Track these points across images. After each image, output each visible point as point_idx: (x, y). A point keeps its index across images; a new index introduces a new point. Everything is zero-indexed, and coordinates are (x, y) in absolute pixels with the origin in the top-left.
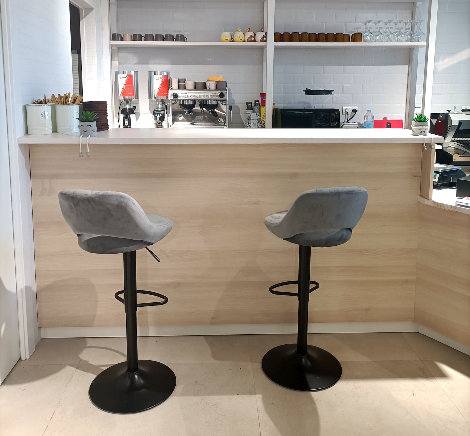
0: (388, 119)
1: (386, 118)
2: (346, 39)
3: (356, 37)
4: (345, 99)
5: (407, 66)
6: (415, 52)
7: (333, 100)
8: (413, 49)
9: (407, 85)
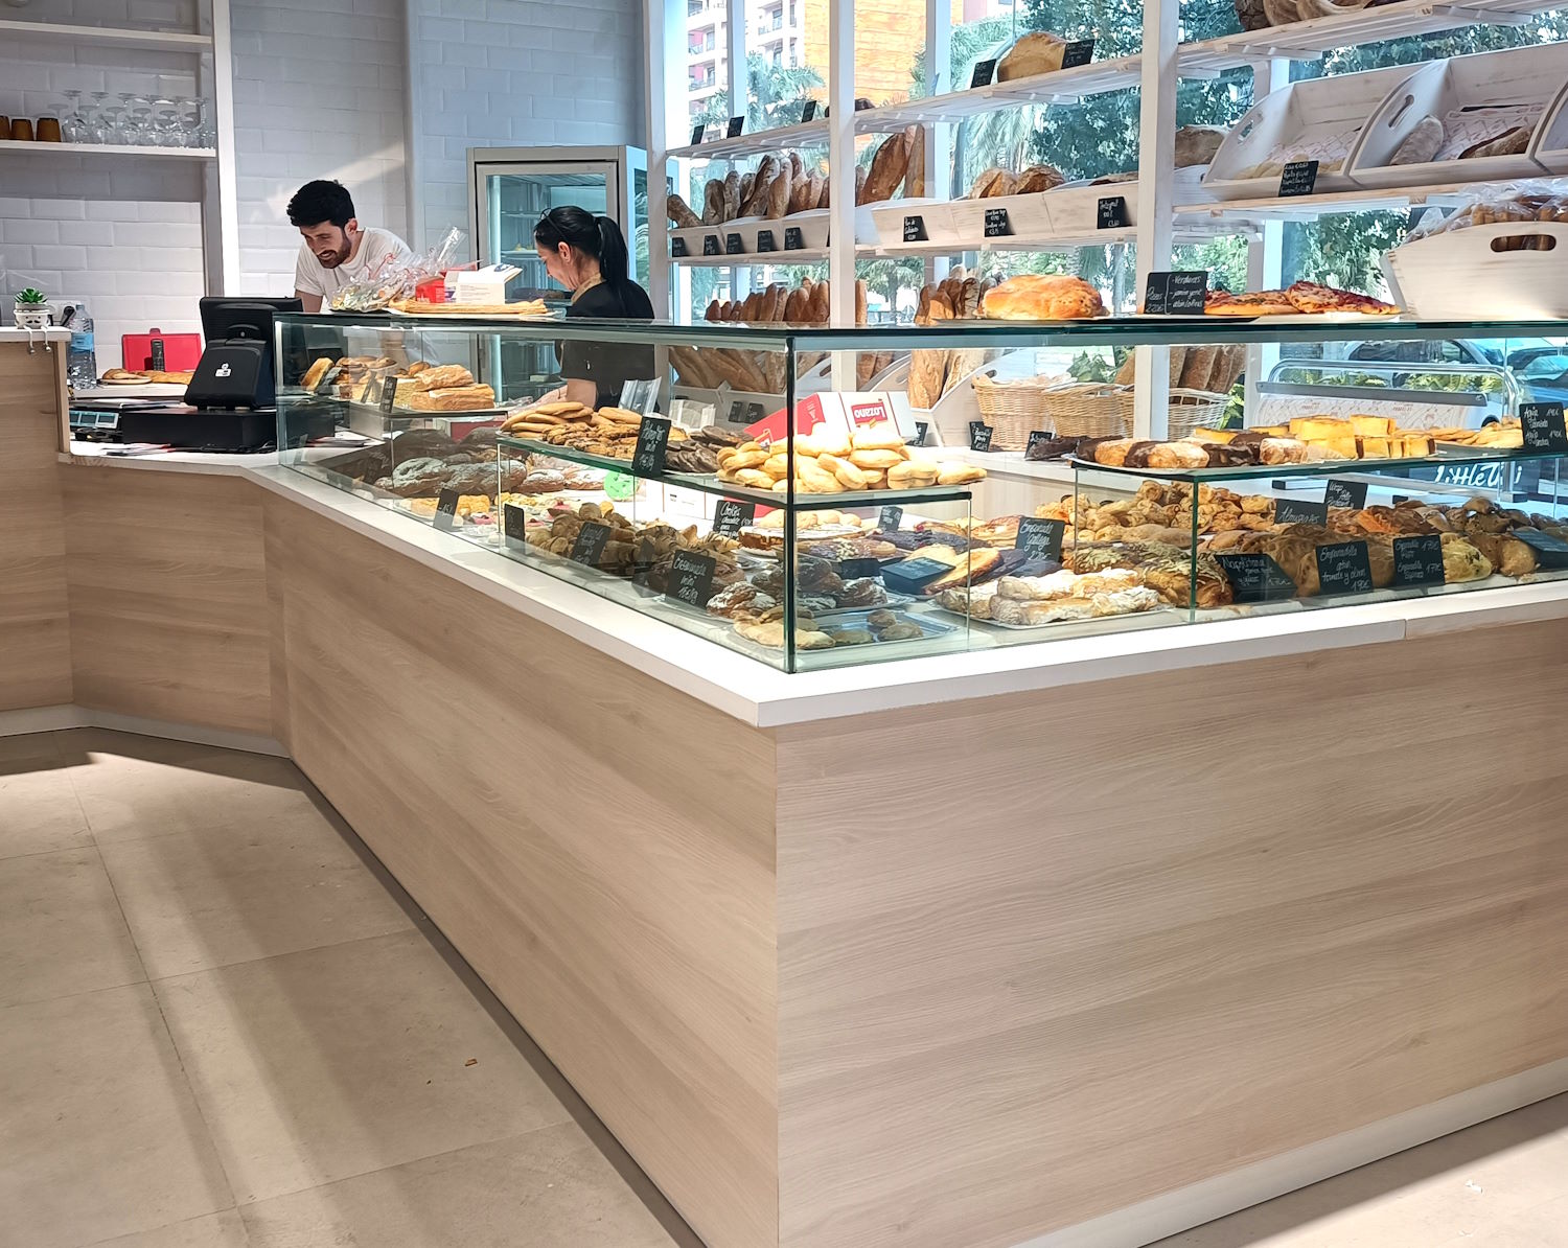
0: (162, 332)
1: (158, 330)
2: (21, 130)
3: (48, 129)
4: (42, 283)
5: (199, 204)
6: (208, 170)
7: (8, 285)
8: (205, 162)
9: (203, 248)
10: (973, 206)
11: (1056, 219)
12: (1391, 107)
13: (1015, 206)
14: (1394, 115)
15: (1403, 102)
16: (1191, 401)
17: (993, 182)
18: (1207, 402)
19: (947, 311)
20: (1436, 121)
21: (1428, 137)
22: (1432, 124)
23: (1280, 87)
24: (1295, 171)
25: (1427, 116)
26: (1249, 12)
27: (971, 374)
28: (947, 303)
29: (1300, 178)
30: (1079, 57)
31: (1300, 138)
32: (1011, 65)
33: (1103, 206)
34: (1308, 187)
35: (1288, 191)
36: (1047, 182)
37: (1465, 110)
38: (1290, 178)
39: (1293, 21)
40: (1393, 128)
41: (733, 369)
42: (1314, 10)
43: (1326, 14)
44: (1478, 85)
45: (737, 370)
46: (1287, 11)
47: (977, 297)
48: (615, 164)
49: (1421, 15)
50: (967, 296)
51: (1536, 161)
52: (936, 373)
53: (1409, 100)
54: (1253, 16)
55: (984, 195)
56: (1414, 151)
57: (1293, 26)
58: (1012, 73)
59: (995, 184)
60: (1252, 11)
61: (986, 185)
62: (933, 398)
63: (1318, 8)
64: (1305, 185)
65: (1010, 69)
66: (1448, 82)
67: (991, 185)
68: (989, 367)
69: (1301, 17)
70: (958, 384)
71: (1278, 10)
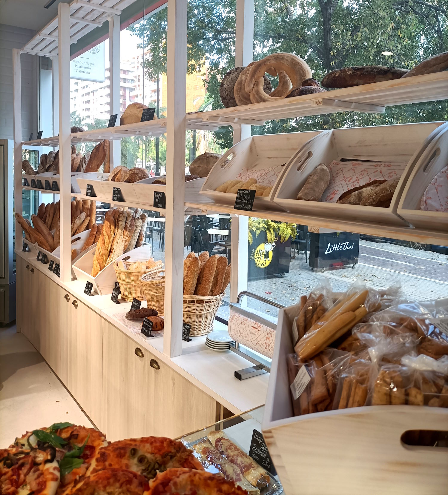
10: (108, 184)
11: (139, 198)
12: (300, 158)
13: (124, 187)
14: (301, 163)
15: (306, 155)
16: (201, 302)
17: (117, 173)
18: (210, 302)
19: (112, 226)
20: (325, 167)
21: (321, 179)
22: (323, 170)
23: (245, 138)
24: (243, 194)
25: (320, 165)
26: (227, 98)
27: (117, 258)
28: (112, 222)
29: (245, 199)
30: (148, 116)
31: (255, 166)
32: (125, 118)
33: (156, 195)
34: (249, 206)
35: (240, 206)
36: (137, 177)
37: (343, 160)
38: (240, 199)
39: (248, 104)
40: (300, 172)
41: (38, 237)
42: (258, 98)
43: (264, 100)
44: (350, 147)
45: (40, 237)
46: (246, 98)
47: (125, 220)
48: (3, 146)
49: (315, 105)
50: (120, 219)
51: (397, 214)
52: (104, 255)
53: (310, 154)
54: (229, 100)
55: (113, 180)
56: (312, 189)
57: (248, 106)
58: (126, 121)
59: (118, 175)
60: (228, 98)
61: (114, 175)
62: (101, 267)
63: (261, 97)
64: (248, 204)
65: (125, 119)
66: (333, 142)
67: (116, 175)
68: (127, 255)
69: (252, 102)
70: (111, 263)
71: (241, 97)
